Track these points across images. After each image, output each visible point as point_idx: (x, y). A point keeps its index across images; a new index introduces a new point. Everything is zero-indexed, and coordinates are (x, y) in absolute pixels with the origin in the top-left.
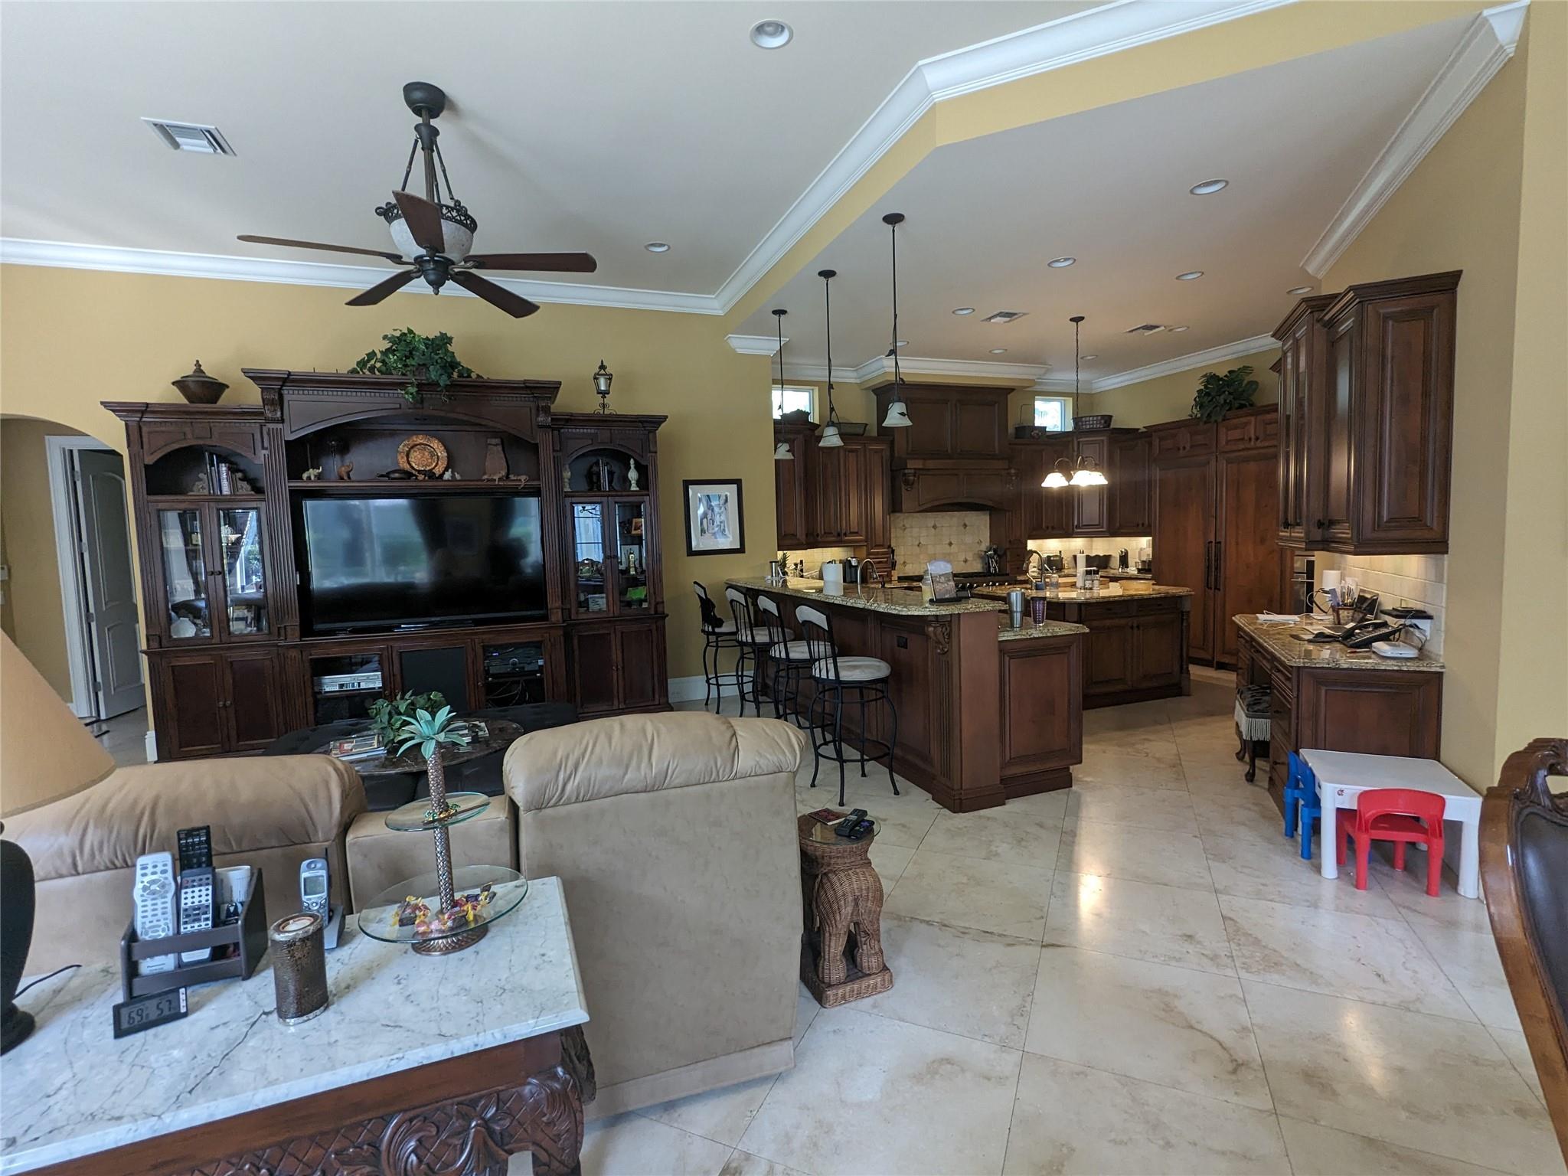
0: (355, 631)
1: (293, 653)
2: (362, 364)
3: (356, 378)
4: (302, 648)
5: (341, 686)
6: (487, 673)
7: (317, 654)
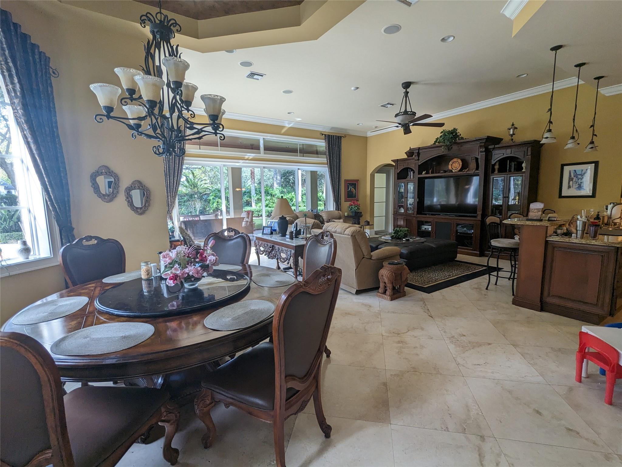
0: (432, 215)
1: (414, 218)
2: (436, 142)
3: (434, 146)
4: (416, 217)
5: (425, 229)
6: (457, 231)
7: (419, 219)
